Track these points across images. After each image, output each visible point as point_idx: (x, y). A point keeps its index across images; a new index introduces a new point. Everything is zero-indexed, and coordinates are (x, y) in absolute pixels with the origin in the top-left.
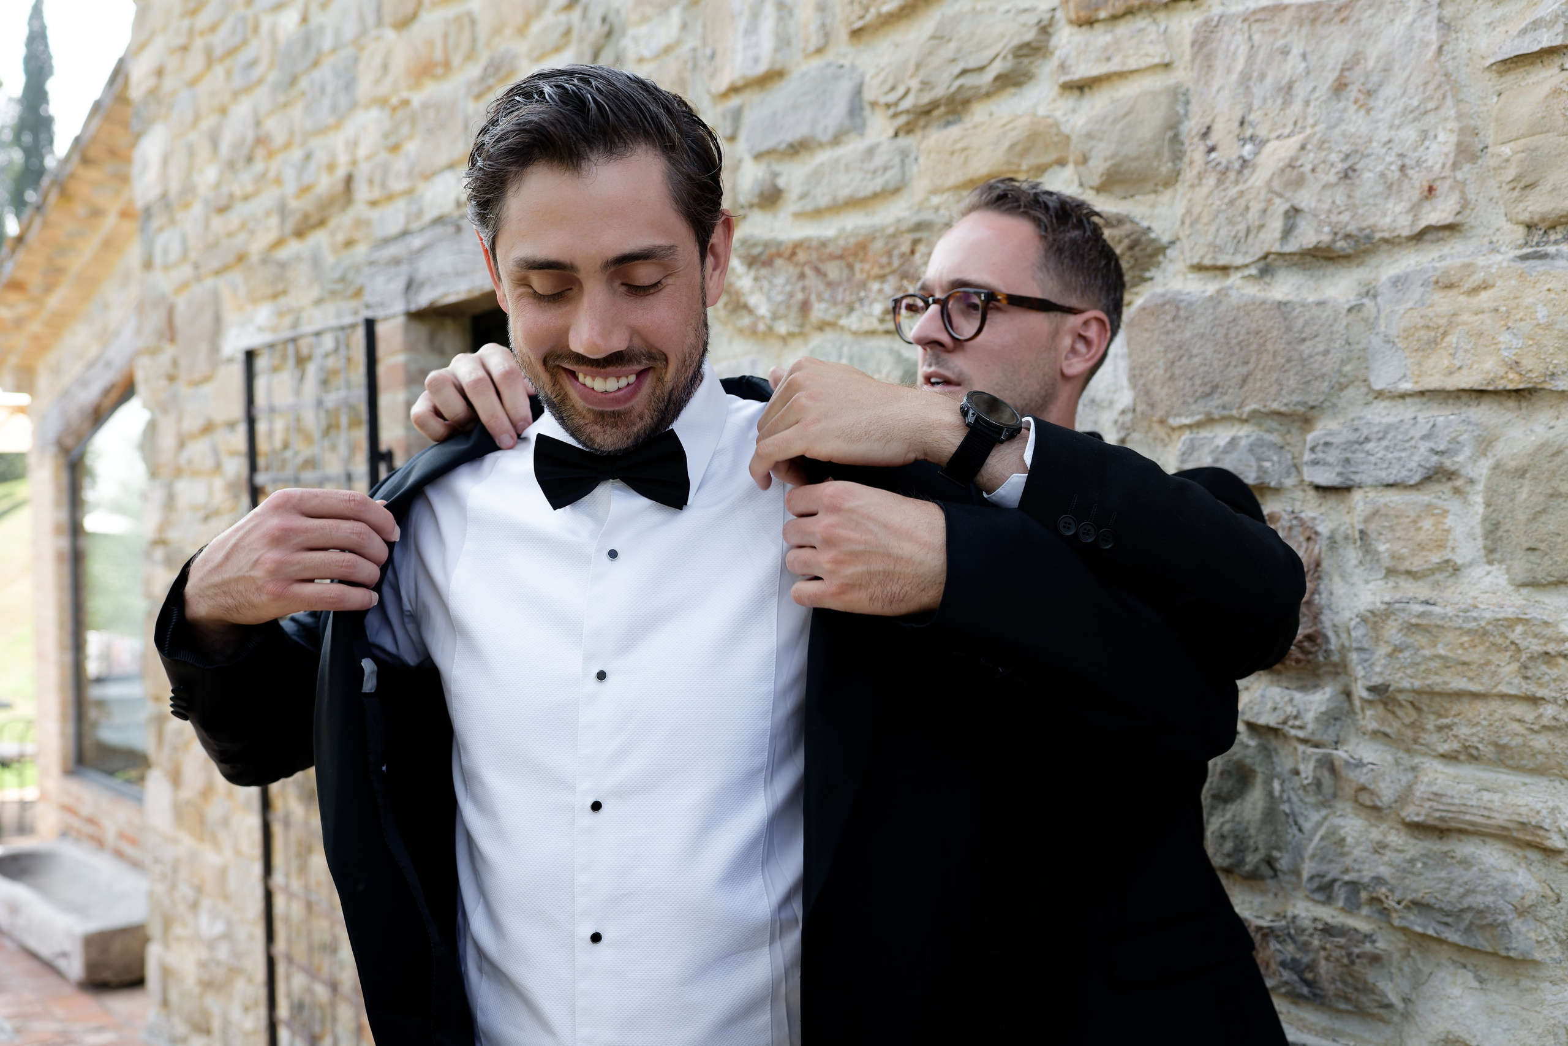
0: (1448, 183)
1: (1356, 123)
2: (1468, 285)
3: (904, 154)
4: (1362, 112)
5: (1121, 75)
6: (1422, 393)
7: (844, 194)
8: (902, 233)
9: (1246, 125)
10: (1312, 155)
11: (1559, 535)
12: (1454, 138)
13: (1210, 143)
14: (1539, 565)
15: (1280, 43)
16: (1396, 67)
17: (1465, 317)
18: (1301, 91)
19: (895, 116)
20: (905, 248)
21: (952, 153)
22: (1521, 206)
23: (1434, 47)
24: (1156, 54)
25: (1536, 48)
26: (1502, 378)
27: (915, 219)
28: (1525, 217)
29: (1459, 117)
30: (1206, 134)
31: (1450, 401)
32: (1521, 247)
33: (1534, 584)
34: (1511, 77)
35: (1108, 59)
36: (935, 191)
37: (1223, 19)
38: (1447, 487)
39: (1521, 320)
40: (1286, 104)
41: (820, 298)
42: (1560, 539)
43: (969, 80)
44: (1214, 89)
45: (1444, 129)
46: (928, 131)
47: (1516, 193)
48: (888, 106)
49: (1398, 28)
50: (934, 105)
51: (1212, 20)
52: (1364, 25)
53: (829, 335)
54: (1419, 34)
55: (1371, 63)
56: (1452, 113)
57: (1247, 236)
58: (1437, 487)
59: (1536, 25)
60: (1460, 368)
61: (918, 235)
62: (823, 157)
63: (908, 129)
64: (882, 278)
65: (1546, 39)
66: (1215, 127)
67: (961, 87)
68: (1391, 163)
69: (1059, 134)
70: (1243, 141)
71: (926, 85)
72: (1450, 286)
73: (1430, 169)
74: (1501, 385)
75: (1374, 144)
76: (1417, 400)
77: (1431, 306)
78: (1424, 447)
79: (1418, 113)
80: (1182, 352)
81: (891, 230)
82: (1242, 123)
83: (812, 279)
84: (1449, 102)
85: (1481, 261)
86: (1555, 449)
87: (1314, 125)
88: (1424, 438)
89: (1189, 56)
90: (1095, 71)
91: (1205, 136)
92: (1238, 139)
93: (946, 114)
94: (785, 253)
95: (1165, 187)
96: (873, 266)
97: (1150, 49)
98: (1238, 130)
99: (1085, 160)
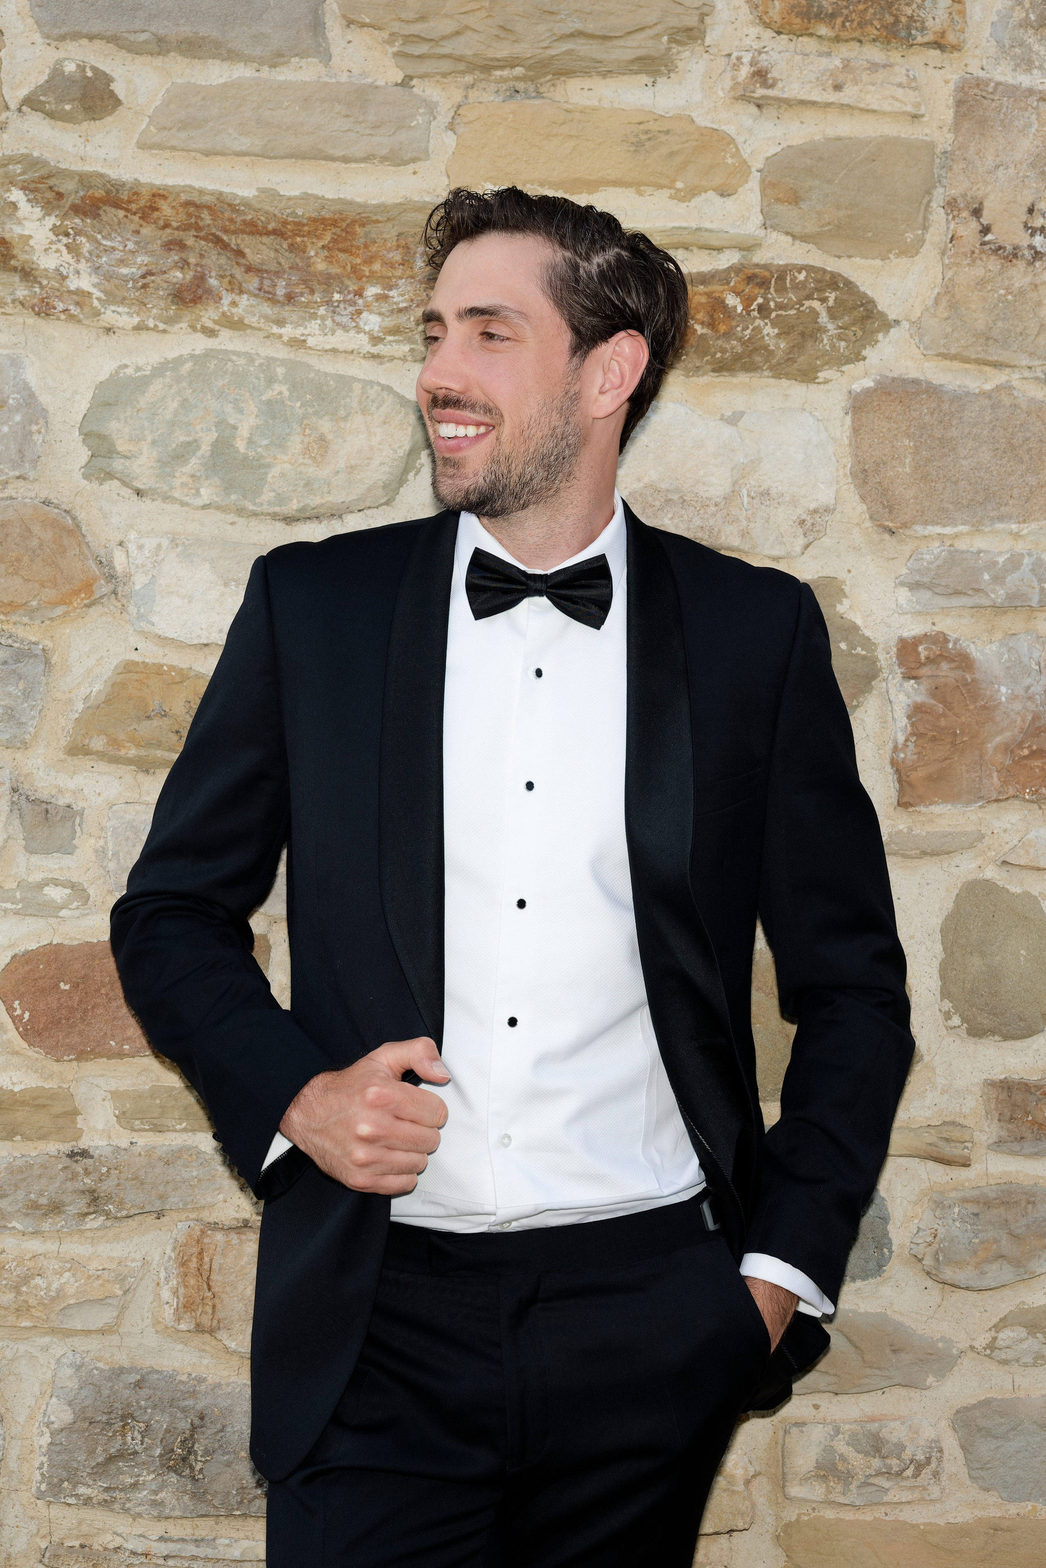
3: (432, 114)
5: (846, 108)
9: (1034, 213)
13: (985, 221)
19: (423, 56)
24: (908, 101)
30: (978, 210)
37: (1001, 88)
41: (235, 287)
43: (583, 48)
44: (990, 161)
50: (509, 62)
57: (1037, 335)
66: (986, 204)
67: (569, 52)
69: (736, 154)
70: (1033, 231)
80: (946, 450)
82: (1031, 211)
83: (205, 254)
89: (948, 115)
90: (816, 96)
91: (977, 213)
92: (1026, 226)
93: (517, 79)
94: (130, 202)
95: (898, 256)
96: (369, 261)
97: (899, 93)
98: (1024, 217)
99: (795, 199)
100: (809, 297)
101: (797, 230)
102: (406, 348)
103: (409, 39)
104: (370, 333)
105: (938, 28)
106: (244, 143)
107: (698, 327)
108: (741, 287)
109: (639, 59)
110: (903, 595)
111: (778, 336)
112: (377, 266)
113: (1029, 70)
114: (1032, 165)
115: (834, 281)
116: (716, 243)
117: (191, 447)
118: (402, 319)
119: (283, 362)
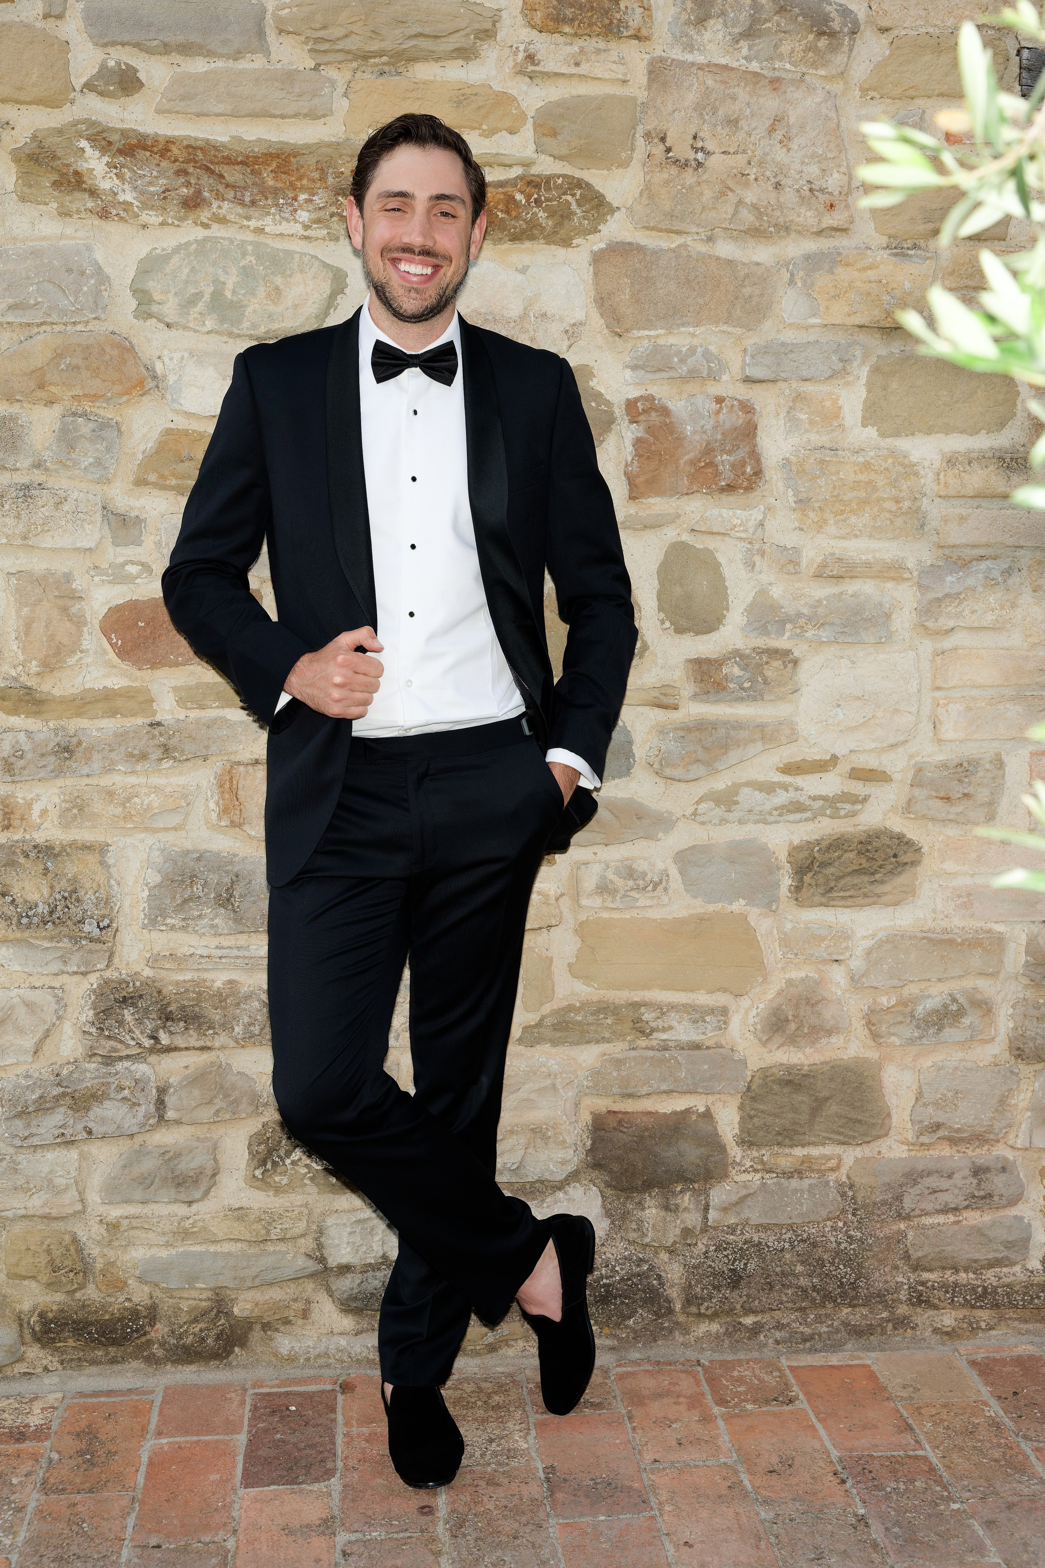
1: (780, 155)
2: (858, 266)
4: (785, 150)
5: (582, 77)
9: (697, 140)
10: (755, 170)
13: (668, 144)
15: (729, 91)
16: (808, 127)
17: (859, 284)
18: (746, 127)
21: (404, 99)
23: (834, 122)
24: (617, 72)
26: (885, 321)
28: (892, 231)
29: (848, 166)
37: (675, 62)
39: (896, 289)
40: (733, 132)
41: (219, 197)
43: (423, 43)
44: (670, 108)
46: (361, 72)
49: (811, 104)
50: (378, 53)
52: (788, 96)
54: (824, 111)
55: (792, 121)
56: (845, 163)
57: (700, 213)
58: (837, 381)
60: (855, 312)
66: (668, 134)
67: (414, 46)
68: (804, 185)
69: (518, 107)
70: (697, 150)
72: (849, 265)
74: (882, 324)
75: (793, 171)
77: (838, 275)
78: (833, 357)
79: (821, 159)
80: (649, 284)
81: (327, 151)
82: (695, 138)
83: (199, 177)
84: (843, 157)
87: (753, 151)
88: (835, 351)
89: (644, 80)
90: (564, 70)
91: (663, 139)
92: (692, 147)
93: (384, 64)
94: (153, 146)
95: (617, 168)
96: (300, 178)
97: (614, 67)
98: (691, 142)
99: (554, 134)
100: (565, 194)
101: (556, 153)
102: (325, 232)
103: (317, 40)
104: (303, 223)
105: (636, 26)
106: (220, 108)
107: (499, 213)
108: (524, 188)
109: (457, 49)
110: (628, 373)
111: (547, 217)
112: (305, 182)
113: (691, 52)
114: (695, 109)
115: (579, 184)
116: (508, 162)
117: (199, 295)
118: (321, 214)
119: (251, 243)
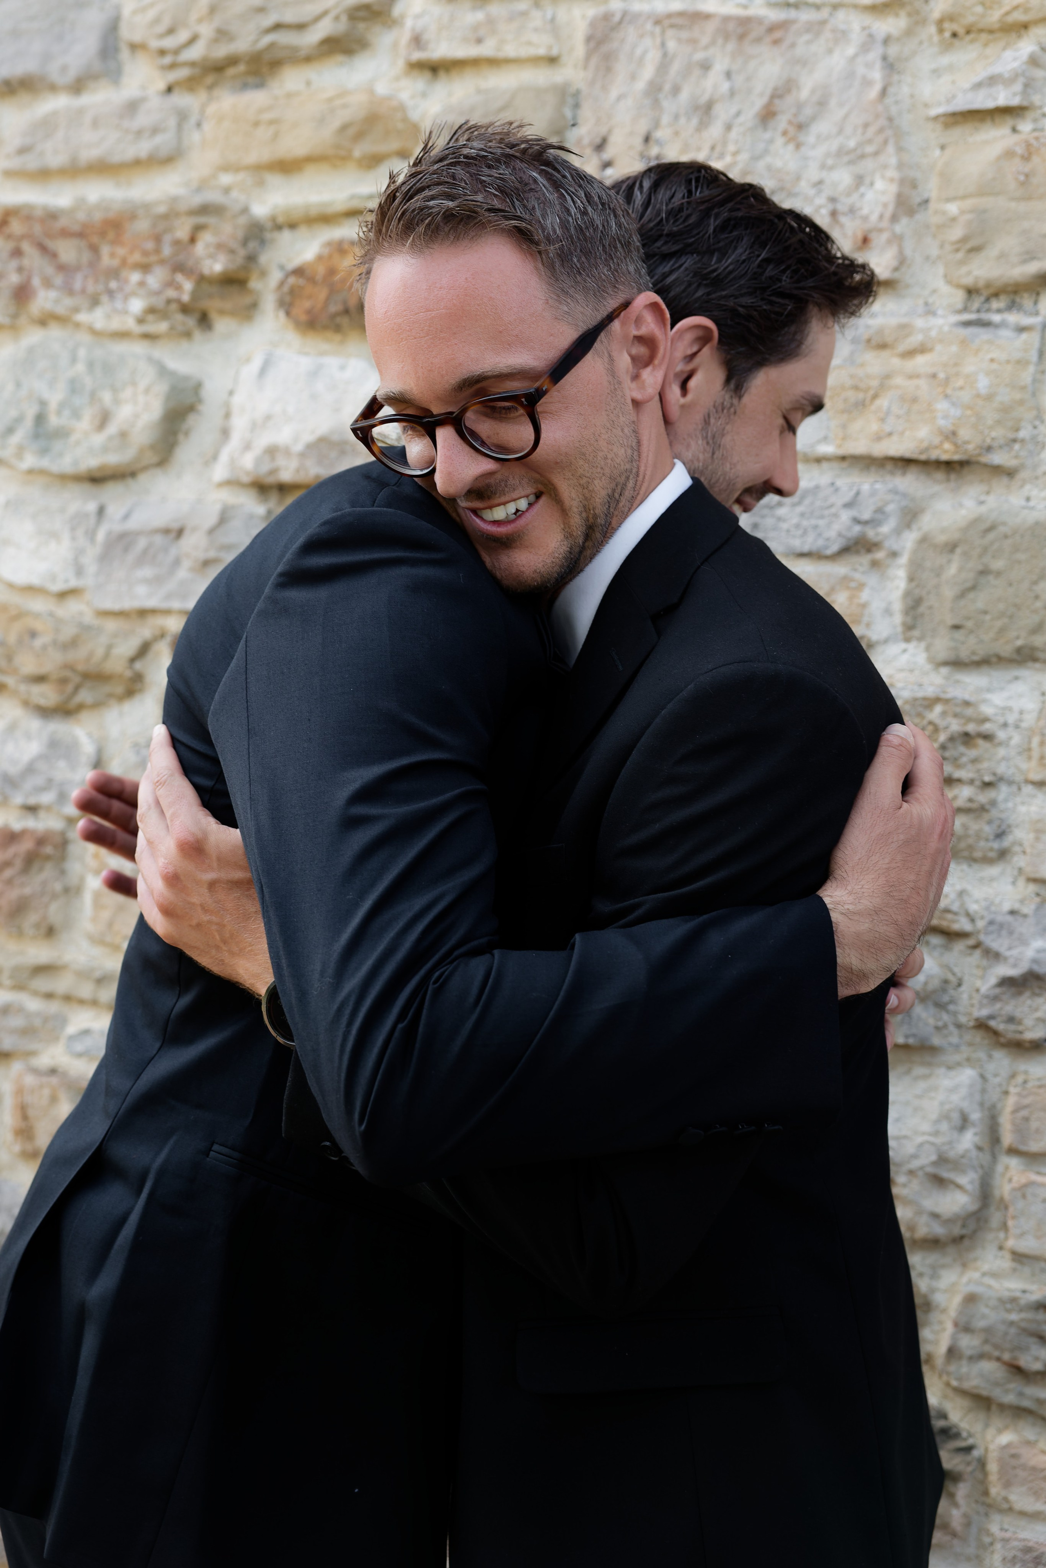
0: (885, 236)
1: (784, 157)
2: (902, 347)
3: (182, 116)
4: (791, 146)
5: (493, 63)
6: (843, 458)
7: (89, 154)
8: (177, 215)
9: (651, 143)
11: (985, 612)
12: (893, 189)
13: (606, 156)
14: (963, 643)
15: (699, 56)
16: (833, 102)
17: (898, 381)
18: (723, 113)
19: (173, 66)
20: (182, 232)
21: (256, 124)
22: (964, 270)
23: (877, 88)
24: (541, 45)
25: (990, 104)
26: (936, 447)
27: (197, 200)
28: (969, 281)
29: (900, 166)
30: (600, 147)
31: (873, 469)
32: (960, 312)
33: (957, 664)
34: (957, 132)
35: (479, 41)
36: (226, 168)
37: (628, 17)
38: (865, 559)
39: (961, 388)
40: (703, 125)
41: (48, 283)
42: (988, 617)
43: (284, 38)
44: (614, 95)
45: (883, 177)
46: (216, 92)
47: (960, 255)
48: (162, 52)
49: (838, 61)
50: (232, 61)
51: (613, 15)
52: (800, 51)
53: (55, 332)
54: (861, 70)
55: (804, 94)
56: (893, 161)
58: (854, 559)
59: (993, 80)
60: (890, 434)
61: (202, 220)
62: (59, 102)
63: (190, 84)
64: (145, 268)
65: (1003, 97)
66: (611, 139)
67: (272, 46)
68: (820, 207)
69: (405, 119)
71: (222, 35)
72: (883, 346)
73: (865, 219)
74: (934, 455)
75: (803, 183)
76: (835, 465)
77: (862, 365)
78: (845, 516)
79: (855, 157)
81: (162, 209)
82: (647, 139)
83: (33, 258)
84: (891, 149)
85: (920, 323)
86: (987, 525)
87: (735, 154)
88: (848, 505)
89: (582, 53)
90: (465, 53)
92: (641, 157)
93: (243, 74)
96: (132, 252)
97: (533, 38)
98: (640, 148)
102: (163, 326)
104: (137, 315)
106: (57, 161)
109: (327, 43)
114: (648, 93)
